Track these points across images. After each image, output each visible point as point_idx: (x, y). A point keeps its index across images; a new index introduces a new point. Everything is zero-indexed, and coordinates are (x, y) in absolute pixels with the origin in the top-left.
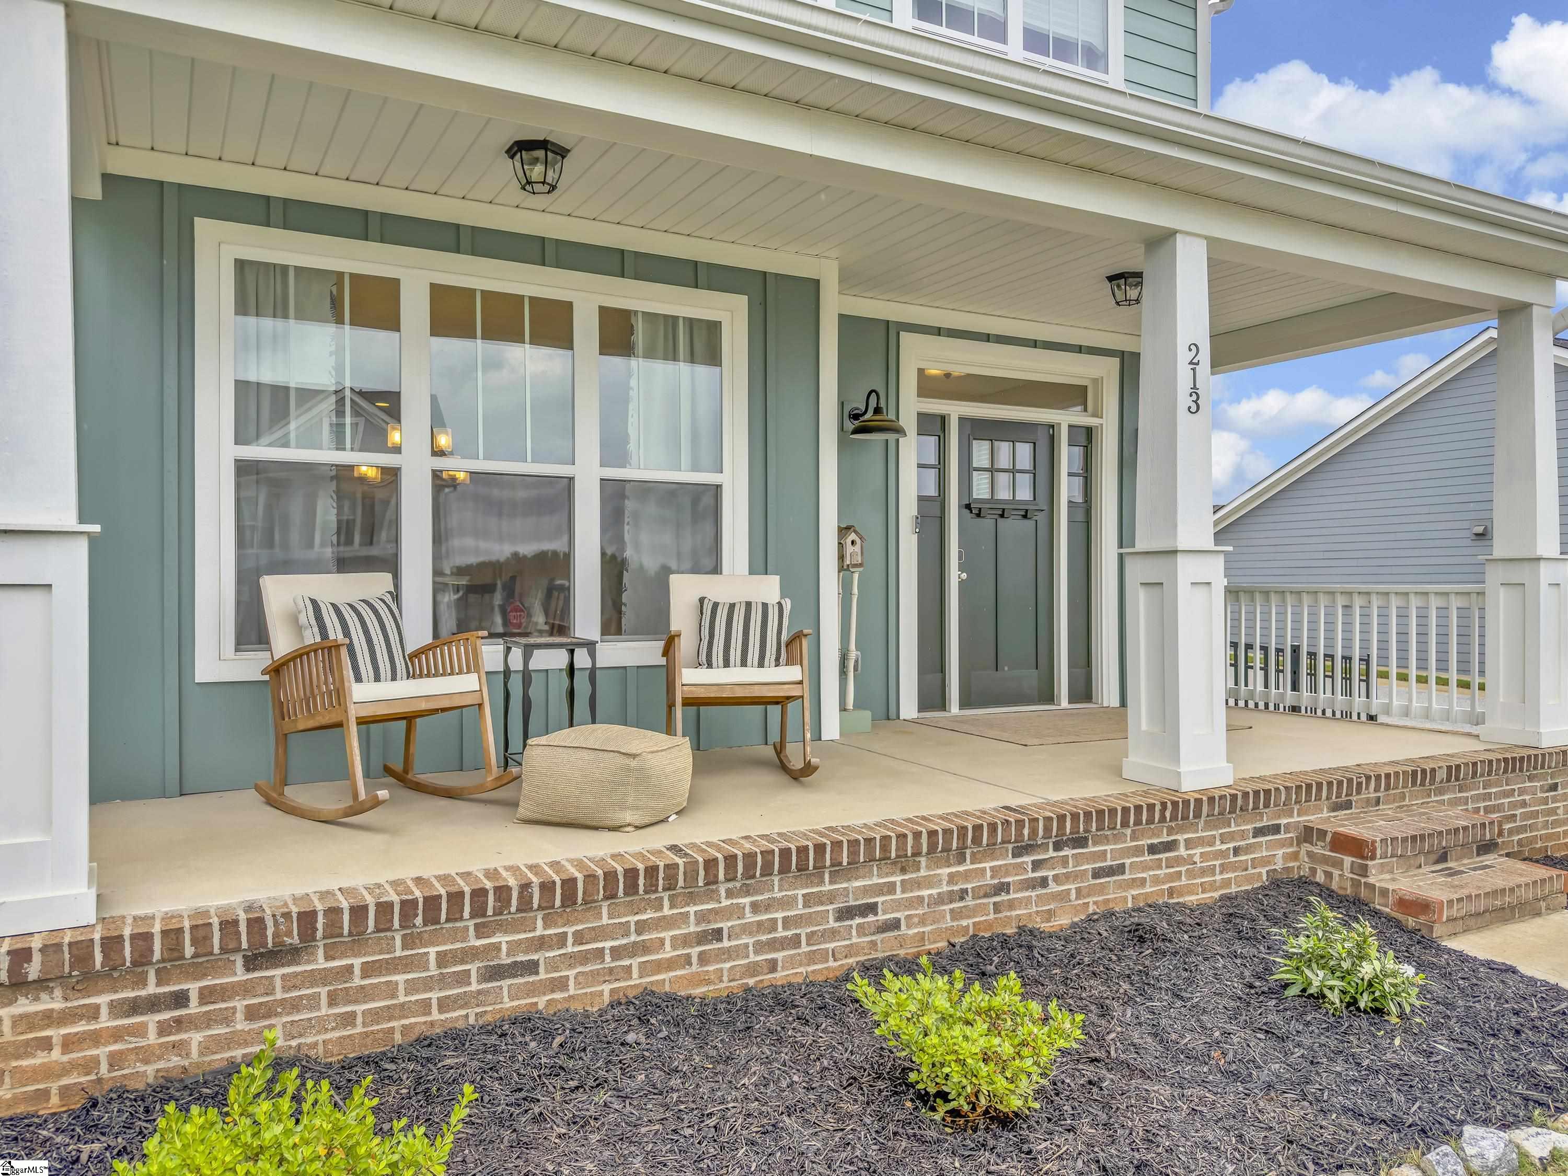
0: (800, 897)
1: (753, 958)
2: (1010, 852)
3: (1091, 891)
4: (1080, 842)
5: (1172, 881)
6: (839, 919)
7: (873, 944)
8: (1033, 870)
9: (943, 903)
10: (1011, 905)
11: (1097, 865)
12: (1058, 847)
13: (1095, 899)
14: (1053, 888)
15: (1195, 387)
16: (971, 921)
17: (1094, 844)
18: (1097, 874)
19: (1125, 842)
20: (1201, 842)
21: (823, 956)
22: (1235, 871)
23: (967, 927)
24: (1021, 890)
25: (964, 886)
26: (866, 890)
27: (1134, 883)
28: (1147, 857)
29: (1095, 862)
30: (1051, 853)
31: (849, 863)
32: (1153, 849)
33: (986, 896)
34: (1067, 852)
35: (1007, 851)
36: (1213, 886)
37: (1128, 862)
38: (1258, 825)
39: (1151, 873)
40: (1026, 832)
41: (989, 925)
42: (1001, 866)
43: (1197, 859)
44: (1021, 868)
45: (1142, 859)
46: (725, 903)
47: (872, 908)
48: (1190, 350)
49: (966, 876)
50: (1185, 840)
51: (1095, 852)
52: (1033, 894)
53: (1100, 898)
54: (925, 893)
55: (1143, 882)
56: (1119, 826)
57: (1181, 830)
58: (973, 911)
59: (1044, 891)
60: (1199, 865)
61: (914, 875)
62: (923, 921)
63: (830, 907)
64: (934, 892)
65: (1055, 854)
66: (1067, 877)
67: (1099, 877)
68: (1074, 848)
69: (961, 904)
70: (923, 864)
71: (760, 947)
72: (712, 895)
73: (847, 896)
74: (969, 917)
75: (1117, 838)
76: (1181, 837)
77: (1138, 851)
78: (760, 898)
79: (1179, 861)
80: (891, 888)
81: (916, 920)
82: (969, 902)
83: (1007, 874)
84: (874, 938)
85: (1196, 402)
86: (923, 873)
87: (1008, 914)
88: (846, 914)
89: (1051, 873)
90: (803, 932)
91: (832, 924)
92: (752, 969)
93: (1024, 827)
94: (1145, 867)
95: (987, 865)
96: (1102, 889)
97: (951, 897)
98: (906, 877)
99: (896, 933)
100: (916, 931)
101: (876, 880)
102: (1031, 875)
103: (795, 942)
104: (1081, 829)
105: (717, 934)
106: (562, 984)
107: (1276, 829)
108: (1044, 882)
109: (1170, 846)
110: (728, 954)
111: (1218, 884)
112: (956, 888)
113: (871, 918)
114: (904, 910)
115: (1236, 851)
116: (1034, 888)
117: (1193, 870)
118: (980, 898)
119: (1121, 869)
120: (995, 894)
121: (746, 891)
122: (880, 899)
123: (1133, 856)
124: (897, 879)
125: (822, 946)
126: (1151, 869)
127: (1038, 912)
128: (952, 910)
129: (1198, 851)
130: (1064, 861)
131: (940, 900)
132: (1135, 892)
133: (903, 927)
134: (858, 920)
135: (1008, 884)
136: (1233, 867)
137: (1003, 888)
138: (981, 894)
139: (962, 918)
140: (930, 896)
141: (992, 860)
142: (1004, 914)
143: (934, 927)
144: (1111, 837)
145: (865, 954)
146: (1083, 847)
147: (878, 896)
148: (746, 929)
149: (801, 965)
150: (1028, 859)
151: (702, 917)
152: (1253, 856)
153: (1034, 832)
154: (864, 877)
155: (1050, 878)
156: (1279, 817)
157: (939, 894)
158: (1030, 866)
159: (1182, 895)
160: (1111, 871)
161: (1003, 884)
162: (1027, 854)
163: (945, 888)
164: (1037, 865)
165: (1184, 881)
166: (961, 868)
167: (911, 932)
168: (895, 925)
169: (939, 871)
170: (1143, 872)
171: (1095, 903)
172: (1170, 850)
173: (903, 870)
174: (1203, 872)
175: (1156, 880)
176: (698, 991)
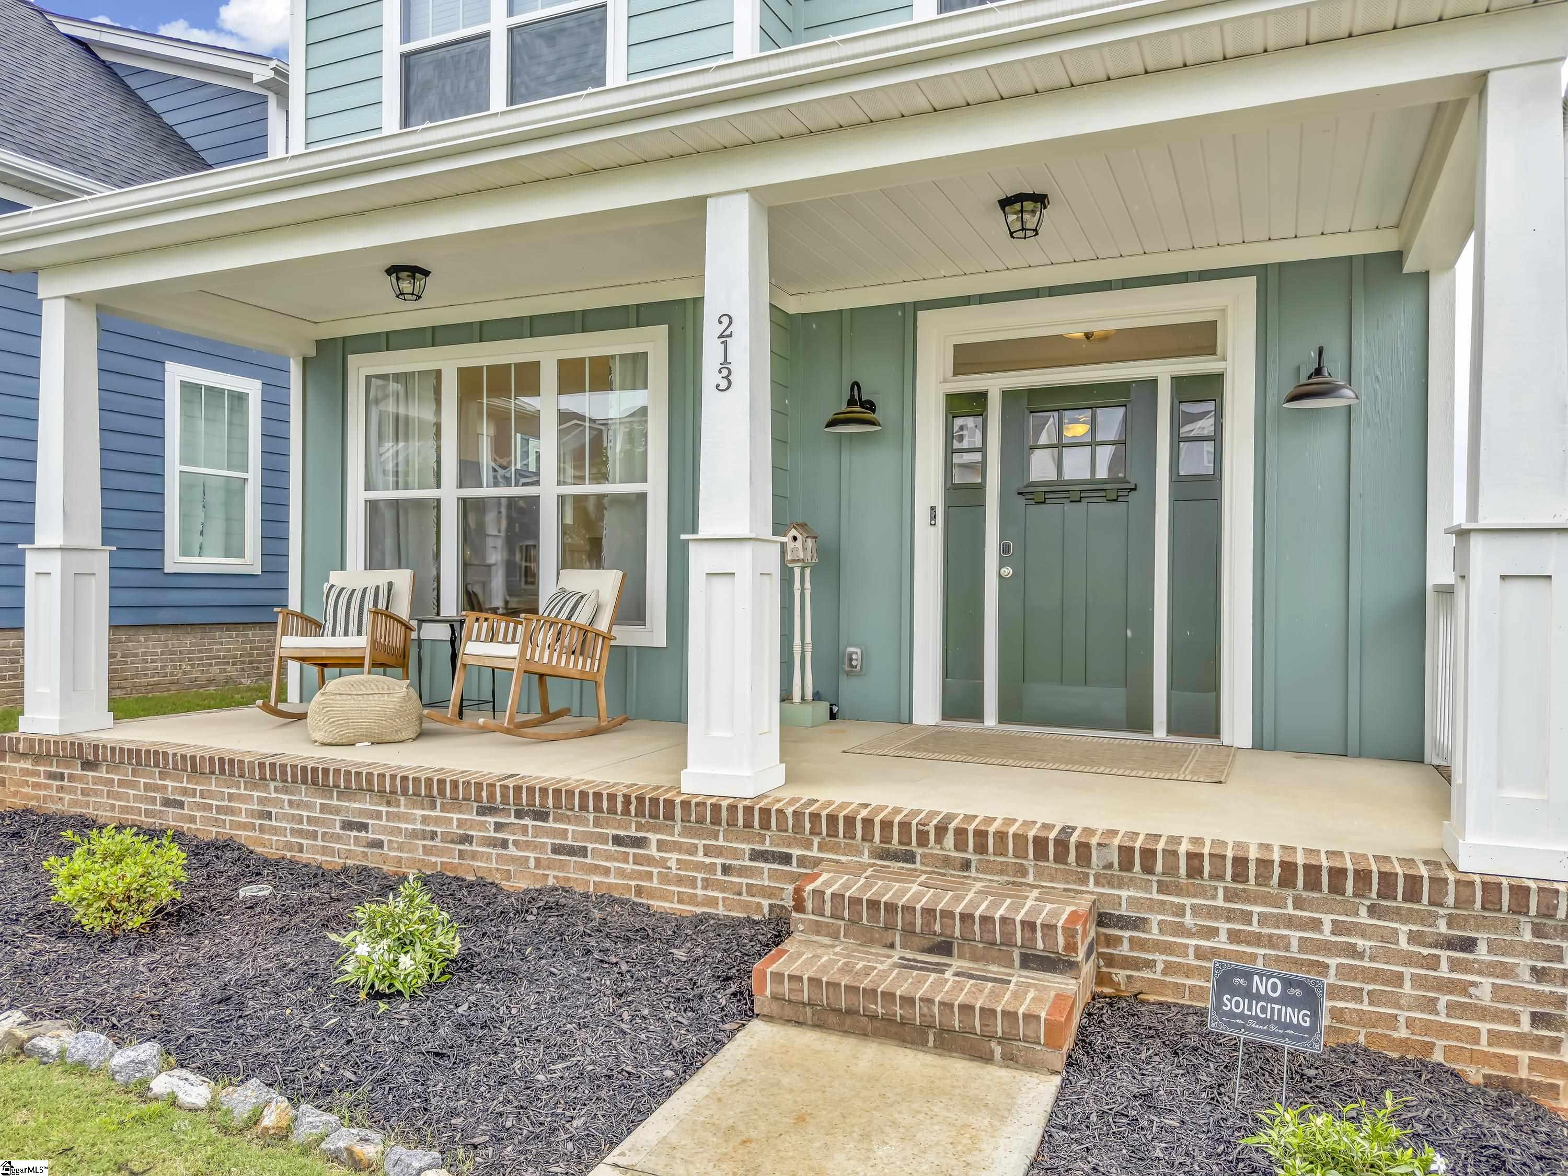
0: (318, 805)
1: (289, 838)
2: (475, 809)
3: (550, 865)
4: (541, 816)
5: (642, 880)
6: (343, 828)
7: (365, 854)
8: (496, 831)
9: (417, 838)
10: (474, 856)
11: (557, 842)
12: (519, 814)
13: (556, 873)
14: (512, 850)
15: (726, 362)
16: (439, 860)
17: (555, 820)
18: (557, 850)
19: (588, 826)
20: (677, 847)
21: (331, 852)
22: (724, 892)
23: (436, 863)
24: (484, 845)
25: (435, 829)
26: (361, 812)
27: (595, 869)
28: (610, 847)
29: (554, 838)
30: (512, 820)
31: (345, 788)
32: (618, 840)
33: (452, 842)
34: (527, 821)
35: (472, 808)
36: (692, 900)
37: (590, 846)
38: (757, 847)
39: (617, 864)
40: (484, 794)
41: (454, 867)
42: (466, 820)
43: (673, 864)
44: (483, 826)
45: (606, 847)
46: (274, 795)
47: (364, 827)
48: (720, 322)
49: (437, 821)
50: (658, 841)
51: (555, 828)
52: (495, 852)
53: (561, 874)
54: (403, 826)
55: (607, 871)
56: (577, 809)
57: (656, 829)
58: (440, 852)
59: (504, 852)
60: (675, 872)
61: (396, 810)
62: (400, 849)
63: (337, 818)
64: (410, 827)
65: (516, 821)
66: (527, 845)
67: (560, 854)
68: (535, 820)
69: (432, 843)
70: (402, 802)
71: (294, 832)
72: (266, 788)
73: (347, 812)
74: (438, 856)
75: (579, 821)
76: (653, 837)
77: (602, 839)
78: (294, 798)
79: (650, 860)
80: (378, 815)
81: (396, 845)
82: (438, 842)
83: (471, 828)
84: (366, 850)
85: (727, 378)
86: (402, 809)
87: (471, 863)
88: (348, 825)
89: (511, 838)
90: (320, 830)
91: (338, 830)
92: (289, 846)
93: (482, 790)
94: (609, 857)
95: (455, 816)
96: (562, 866)
97: (424, 835)
98: (390, 809)
99: (380, 851)
100: (395, 854)
101: (368, 806)
102: (492, 834)
103: (314, 835)
104: (537, 803)
105: (269, 815)
106: (192, 819)
107: (786, 859)
108: (504, 844)
109: (639, 842)
110: (275, 831)
111: (699, 899)
112: (428, 828)
113: (363, 834)
114: (388, 835)
115: (726, 869)
116: (495, 846)
117: (667, 875)
118: (447, 842)
119: (583, 852)
120: (461, 843)
121: (286, 791)
122: (370, 822)
123: (596, 842)
124: (384, 809)
125: (331, 845)
126: (616, 860)
127: (497, 869)
128: (424, 846)
129: (675, 856)
130: (525, 829)
131: (414, 834)
132: (597, 879)
133: (386, 848)
134: (355, 833)
135: (472, 837)
136: (722, 887)
137: (467, 839)
138: (449, 839)
139: (432, 854)
140: (406, 829)
141: (460, 812)
142: (468, 862)
143: (409, 855)
144: (572, 818)
145: (359, 860)
146: (544, 821)
147: (370, 818)
148: (285, 817)
149: (318, 853)
150: (491, 820)
151: (261, 801)
152: (750, 881)
153: (492, 796)
154: (360, 801)
155: (510, 842)
156: (789, 846)
157: (414, 829)
158: (493, 827)
159: (652, 898)
160: (572, 851)
161: (468, 836)
162: (490, 814)
163: (419, 826)
164: (499, 827)
165: (655, 883)
166: (432, 813)
167: (392, 854)
168: (379, 844)
169: (414, 811)
170: (607, 860)
171: (555, 877)
172: (639, 847)
173: (389, 804)
174: (680, 880)
175: (621, 873)
176: (259, 850)
